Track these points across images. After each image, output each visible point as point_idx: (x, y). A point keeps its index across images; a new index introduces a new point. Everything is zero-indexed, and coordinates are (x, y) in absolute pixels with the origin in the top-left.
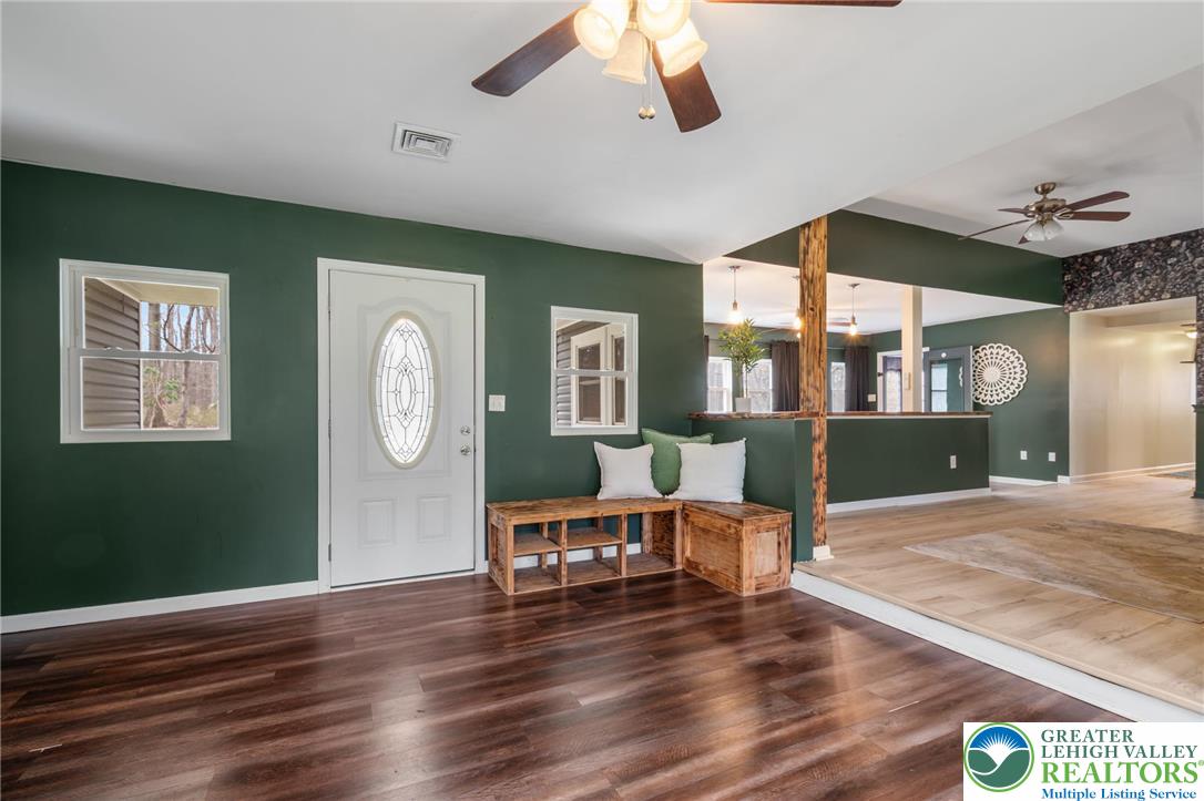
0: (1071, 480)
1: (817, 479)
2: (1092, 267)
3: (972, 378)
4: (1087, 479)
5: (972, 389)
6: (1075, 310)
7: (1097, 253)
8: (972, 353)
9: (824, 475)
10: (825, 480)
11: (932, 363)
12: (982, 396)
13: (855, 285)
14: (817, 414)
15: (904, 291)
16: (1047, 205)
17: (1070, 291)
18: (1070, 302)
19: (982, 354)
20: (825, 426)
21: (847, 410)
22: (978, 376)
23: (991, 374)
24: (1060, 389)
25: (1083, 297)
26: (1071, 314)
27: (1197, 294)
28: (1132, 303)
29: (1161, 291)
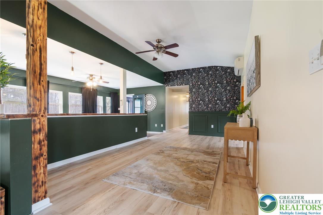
0: (166, 132)
1: (37, 158)
2: (170, 75)
3: (144, 104)
4: (169, 131)
5: (144, 107)
6: (167, 86)
7: (171, 72)
8: (144, 97)
9: (45, 154)
10: (46, 157)
11: (135, 99)
12: (147, 109)
13: (102, 64)
14: (36, 115)
15: (120, 70)
16: (159, 46)
17: (166, 81)
18: (166, 84)
19: (147, 97)
20: (46, 123)
21: (83, 113)
22: (146, 103)
23: (149, 103)
24: (164, 108)
25: (168, 83)
26: (166, 87)
27: (189, 84)
28: (178, 86)
29: (183, 83)
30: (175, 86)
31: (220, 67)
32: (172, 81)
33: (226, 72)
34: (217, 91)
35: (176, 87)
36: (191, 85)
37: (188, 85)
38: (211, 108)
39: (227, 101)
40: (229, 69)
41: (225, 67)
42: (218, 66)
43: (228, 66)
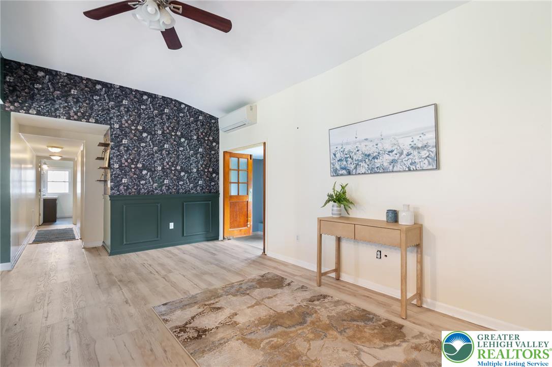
2: (36, 80)
6: (17, 110)
17: (13, 92)
18: (12, 103)
25: (24, 102)
26: (14, 113)
27: (110, 124)
28: (68, 118)
29: (90, 116)
30: (56, 117)
31: (186, 105)
32: (46, 100)
33: (196, 120)
34: (180, 153)
35: (62, 122)
36: (116, 126)
37: (107, 124)
38: (168, 187)
39: (198, 174)
40: (202, 116)
41: (196, 109)
42: (183, 103)
43: (200, 110)
